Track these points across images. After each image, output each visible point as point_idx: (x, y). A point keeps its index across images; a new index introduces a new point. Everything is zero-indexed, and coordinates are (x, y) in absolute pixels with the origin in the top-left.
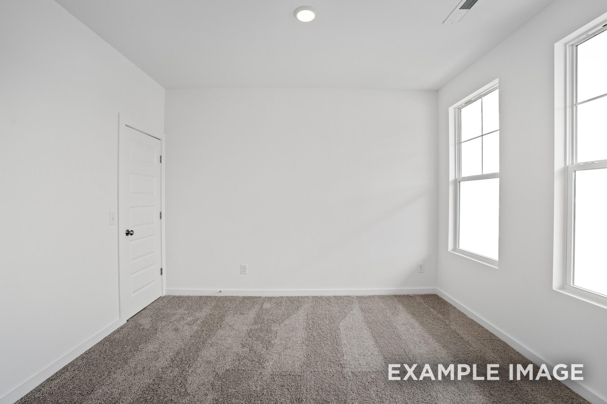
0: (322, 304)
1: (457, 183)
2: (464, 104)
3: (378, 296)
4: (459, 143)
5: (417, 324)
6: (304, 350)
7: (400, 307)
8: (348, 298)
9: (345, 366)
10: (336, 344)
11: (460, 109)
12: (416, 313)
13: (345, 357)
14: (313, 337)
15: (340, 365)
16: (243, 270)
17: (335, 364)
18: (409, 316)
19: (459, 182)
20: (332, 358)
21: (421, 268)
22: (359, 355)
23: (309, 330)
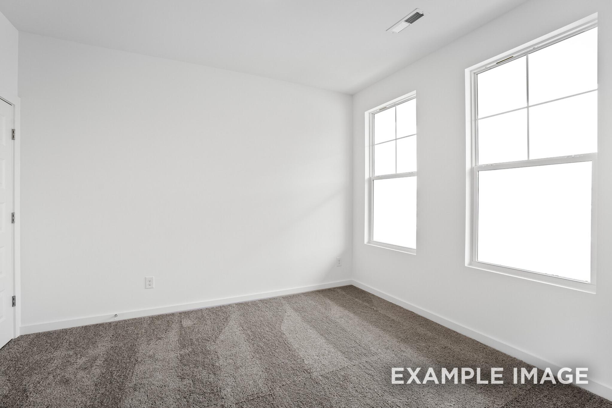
0: (251, 311)
1: (371, 181)
2: (379, 110)
3: (303, 294)
4: (372, 145)
5: (352, 315)
6: (259, 365)
7: (328, 301)
8: (275, 301)
9: (311, 371)
10: (290, 350)
11: (374, 114)
12: (345, 305)
13: (306, 362)
14: (260, 349)
15: (305, 371)
16: (148, 283)
17: (300, 371)
18: (341, 309)
19: (373, 180)
20: (293, 366)
21: (339, 262)
22: (318, 356)
23: (253, 341)
